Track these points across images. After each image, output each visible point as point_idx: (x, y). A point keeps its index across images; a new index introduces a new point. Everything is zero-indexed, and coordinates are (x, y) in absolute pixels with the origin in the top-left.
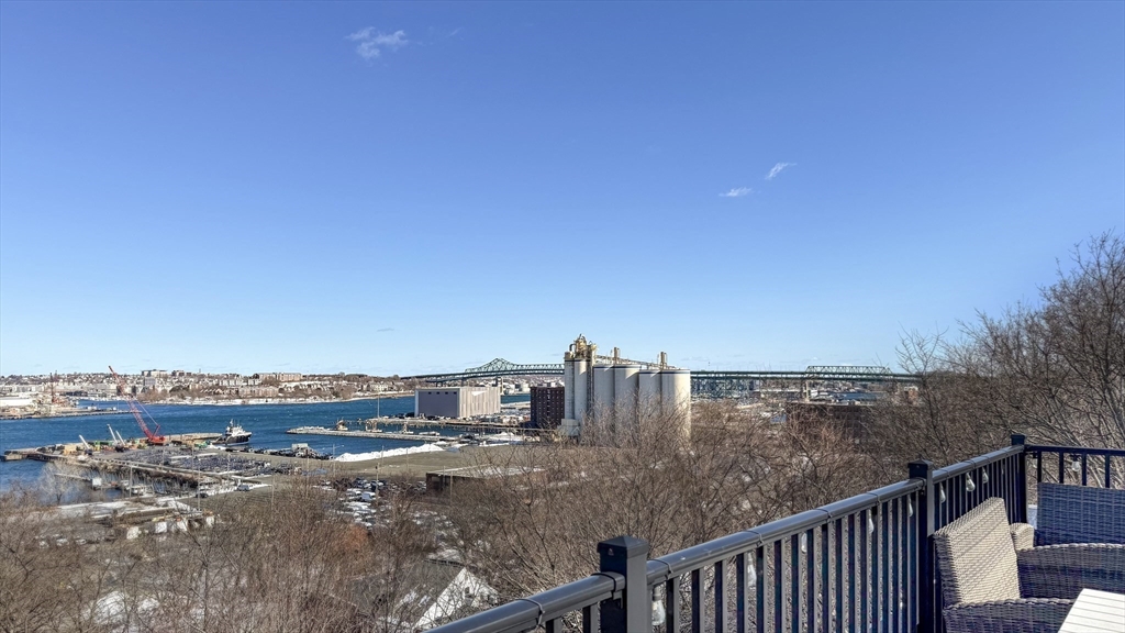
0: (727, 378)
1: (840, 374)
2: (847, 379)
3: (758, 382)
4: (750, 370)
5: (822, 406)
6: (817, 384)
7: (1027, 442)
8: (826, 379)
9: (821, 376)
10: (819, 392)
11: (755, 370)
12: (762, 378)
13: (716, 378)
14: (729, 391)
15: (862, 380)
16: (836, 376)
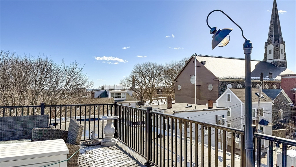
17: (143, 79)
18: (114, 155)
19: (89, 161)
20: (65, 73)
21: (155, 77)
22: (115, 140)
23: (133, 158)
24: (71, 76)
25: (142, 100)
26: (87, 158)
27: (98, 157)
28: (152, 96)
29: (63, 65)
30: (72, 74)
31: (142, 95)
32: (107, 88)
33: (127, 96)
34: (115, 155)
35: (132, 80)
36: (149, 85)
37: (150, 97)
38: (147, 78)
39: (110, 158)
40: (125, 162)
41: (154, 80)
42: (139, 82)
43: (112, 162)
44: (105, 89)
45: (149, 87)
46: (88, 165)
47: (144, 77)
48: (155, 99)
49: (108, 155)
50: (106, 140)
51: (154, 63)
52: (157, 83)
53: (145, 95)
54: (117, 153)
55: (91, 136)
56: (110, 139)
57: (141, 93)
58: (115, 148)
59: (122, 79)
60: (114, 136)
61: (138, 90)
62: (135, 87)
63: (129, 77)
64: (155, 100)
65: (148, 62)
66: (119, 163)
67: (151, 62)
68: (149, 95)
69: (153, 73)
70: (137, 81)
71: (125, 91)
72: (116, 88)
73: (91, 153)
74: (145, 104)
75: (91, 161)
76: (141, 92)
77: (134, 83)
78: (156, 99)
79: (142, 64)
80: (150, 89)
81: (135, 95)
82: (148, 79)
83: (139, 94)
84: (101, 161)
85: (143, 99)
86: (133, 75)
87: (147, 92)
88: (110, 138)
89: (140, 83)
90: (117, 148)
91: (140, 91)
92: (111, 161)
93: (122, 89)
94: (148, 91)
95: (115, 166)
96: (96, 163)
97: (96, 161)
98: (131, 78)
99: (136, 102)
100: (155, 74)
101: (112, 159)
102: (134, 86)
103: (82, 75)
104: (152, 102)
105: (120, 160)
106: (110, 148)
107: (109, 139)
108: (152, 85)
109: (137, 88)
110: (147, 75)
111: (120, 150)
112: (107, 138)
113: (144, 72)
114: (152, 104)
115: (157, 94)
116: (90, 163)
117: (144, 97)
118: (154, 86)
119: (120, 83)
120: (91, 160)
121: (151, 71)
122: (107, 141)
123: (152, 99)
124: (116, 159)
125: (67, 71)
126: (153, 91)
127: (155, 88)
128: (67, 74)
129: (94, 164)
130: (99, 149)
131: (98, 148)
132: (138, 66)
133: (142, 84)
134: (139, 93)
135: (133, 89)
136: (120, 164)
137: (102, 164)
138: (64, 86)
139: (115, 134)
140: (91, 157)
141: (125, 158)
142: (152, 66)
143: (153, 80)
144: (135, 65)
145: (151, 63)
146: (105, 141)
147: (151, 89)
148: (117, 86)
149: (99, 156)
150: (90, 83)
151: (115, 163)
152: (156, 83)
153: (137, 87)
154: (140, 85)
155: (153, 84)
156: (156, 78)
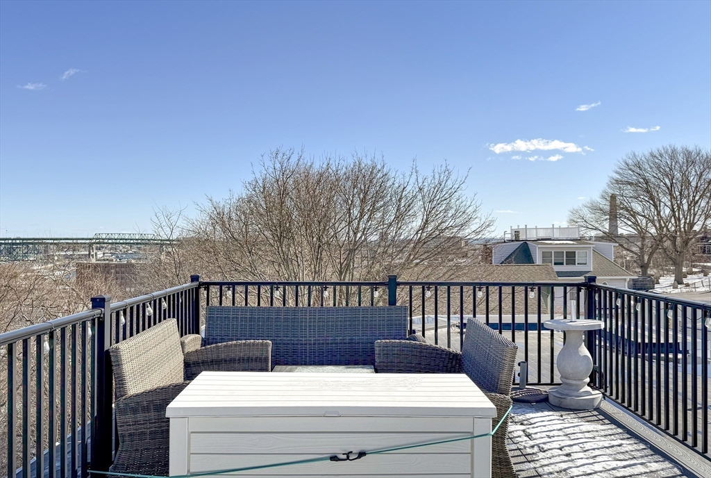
0: (23, 244)
1: (121, 239)
2: (126, 244)
3: (52, 246)
4: (45, 237)
5: (105, 264)
6: (103, 247)
7: (201, 280)
8: (109, 243)
9: (106, 241)
10: (104, 254)
11: (48, 237)
12: (55, 244)
13: (13, 244)
14: (25, 255)
15: (137, 244)
16: (118, 241)
17: (647, 205)
18: (598, 438)
19: (526, 445)
20: (420, 197)
21: (694, 197)
22: (593, 392)
23: (666, 457)
24: (435, 202)
25: (644, 273)
26: (519, 437)
27: (549, 437)
28: (682, 261)
29: (414, 176)
30: (436, 198)
31: (646, 258)
32: (532, 235)
33: (595, 259)
34: (603, 439)
35: (607, 208)
36: (673, 222)
37: (675, 263)
38: (665, 199)
39: (587, 446)
40: (642, 464)
41: (689, 205)
42: (634, 214)
43: (598, 459)
44: (522, 237)
45: (673, 229)
46: (524, 455)
47: (652, 198)
48: (694, 270)
49: (580, 435)
50: (566, 392)
51: (691, 148)
52: (703, 217)
53: (655, 255)
54: (607, 433)
55: (519, 375)
56: (578, 388)
57: (641, 249)
58: (595, 418)
59: (576, 207)
60: (588, 380)
61: (631, 240)
62: (620, 231)
63: (600, 200)
64: (695, 273)
65: (666, 145)
66: (622, 463)
67: (679, 147)
68: (671, 258)
69: (686, 182)
70: (627, 210)
71: (587, 244)
72: (557, 235)
73: (525, 422)
74: (656, 286)
75: (533, 447)
76: (643, 245)
77: (613, 216)
78: (699, 272)
79: (647, 154)
80: (675, 238)
81: (622, 257)
82: (669, 204)
83: (636, 254)
84: (561, 449)
85: (650, 272)
86: (611, 192)
87: (663, 248)
88: (577, 385)
89: (639, 218)
90: (601, 417)
91: (639, 244)
92: (594, 455)
93: (577, 236)
94: (667, 244)
95: (609, 470)
96: (549, 454)
97: (546, 447)
98: (604, 202)
99: (628, 278)
100: (694, 184)
101: (594, 449)
102: (614, 227)
103: (464, 198)
104: (685, 281)
105: (622, 457)
106: (581, 415)
107: (574, 388)
108: (683, 221)
109: (625, 233)
110: (665, 188)
111: (614, 426)
112: (567, 384)
113: (653, 180)
114: (682, 289)
115: (704, 252)
116: (529, 451)
117: (651, 265)
118: (692, 225)
119: (568, 219)
120: (532, 443)
121: (678, 175)
122: (567, 395)
123: (684, 270)
124: (608, 451)
125: (425, 190)
126: (687, 244)
127: (696, 233)
128: (423, 197)
129: (541, 455)
130: (546, 413)
131: (542, 411)
132: (630, 162)
133: (644, 221)
134: (634, 249)
135: (611, 236)
136: (624, 467)
137: (566, 458)
138: (417, 233)
139: (592, 377)
140: (528, 435)
141: (639, 454)
142: (681, 159)
143: (686, 207)
144: (621, 161)
145: (679, 149)
146: (562, 394)
147: (681, 236)
148: (560, 228)
149: (551, 434)
150: (483, 220)
151: (608, 463)
152: (697, 217)
153: (624, 229)
154: (636, 224)
155: (686, 219)
156: (697, 198)
